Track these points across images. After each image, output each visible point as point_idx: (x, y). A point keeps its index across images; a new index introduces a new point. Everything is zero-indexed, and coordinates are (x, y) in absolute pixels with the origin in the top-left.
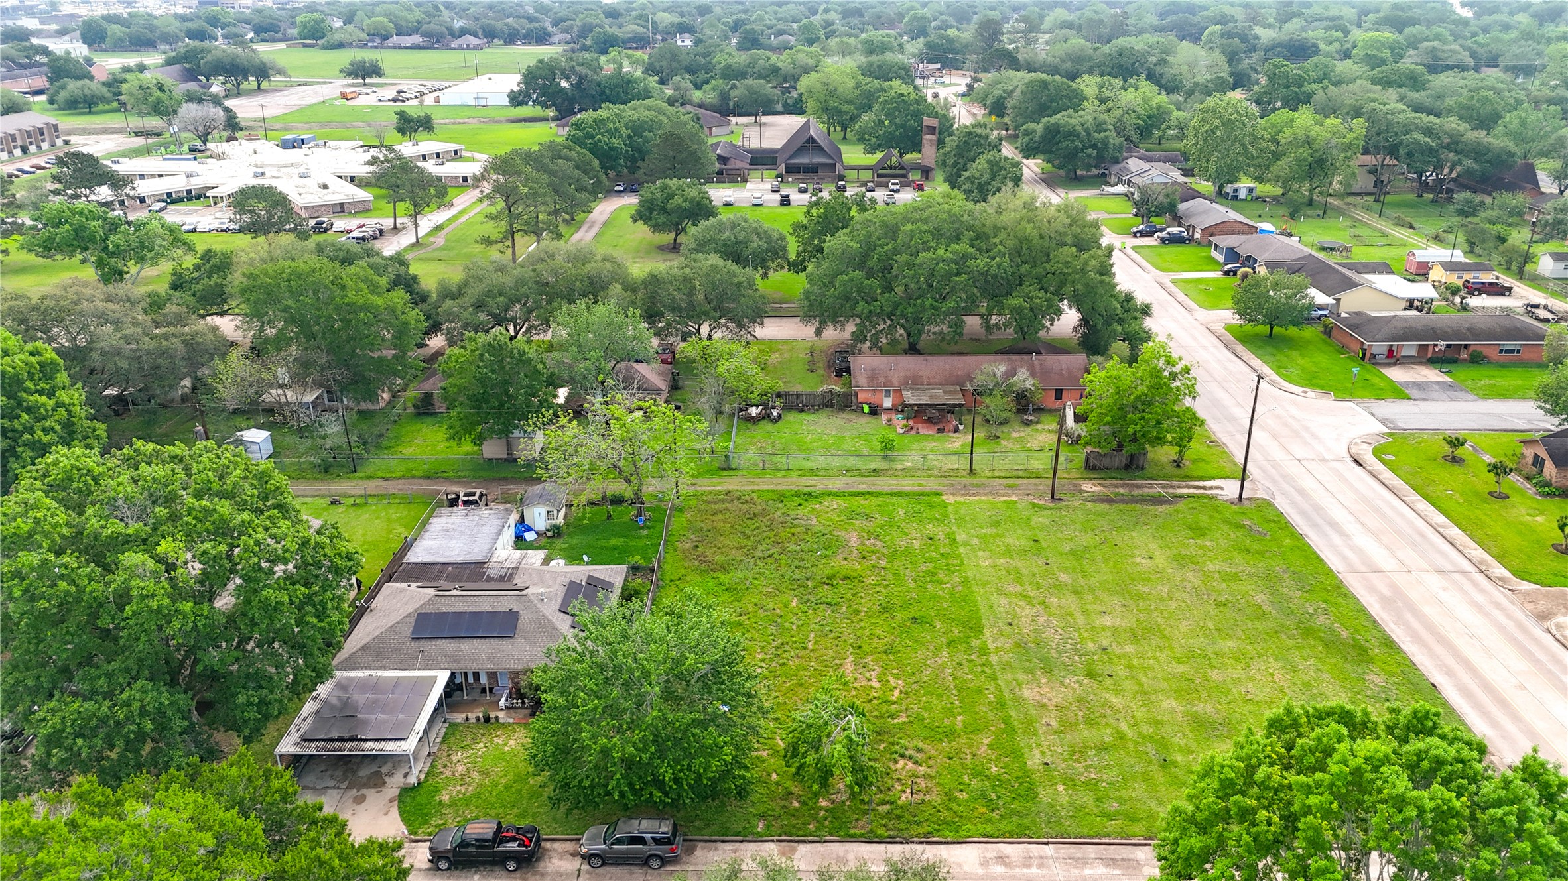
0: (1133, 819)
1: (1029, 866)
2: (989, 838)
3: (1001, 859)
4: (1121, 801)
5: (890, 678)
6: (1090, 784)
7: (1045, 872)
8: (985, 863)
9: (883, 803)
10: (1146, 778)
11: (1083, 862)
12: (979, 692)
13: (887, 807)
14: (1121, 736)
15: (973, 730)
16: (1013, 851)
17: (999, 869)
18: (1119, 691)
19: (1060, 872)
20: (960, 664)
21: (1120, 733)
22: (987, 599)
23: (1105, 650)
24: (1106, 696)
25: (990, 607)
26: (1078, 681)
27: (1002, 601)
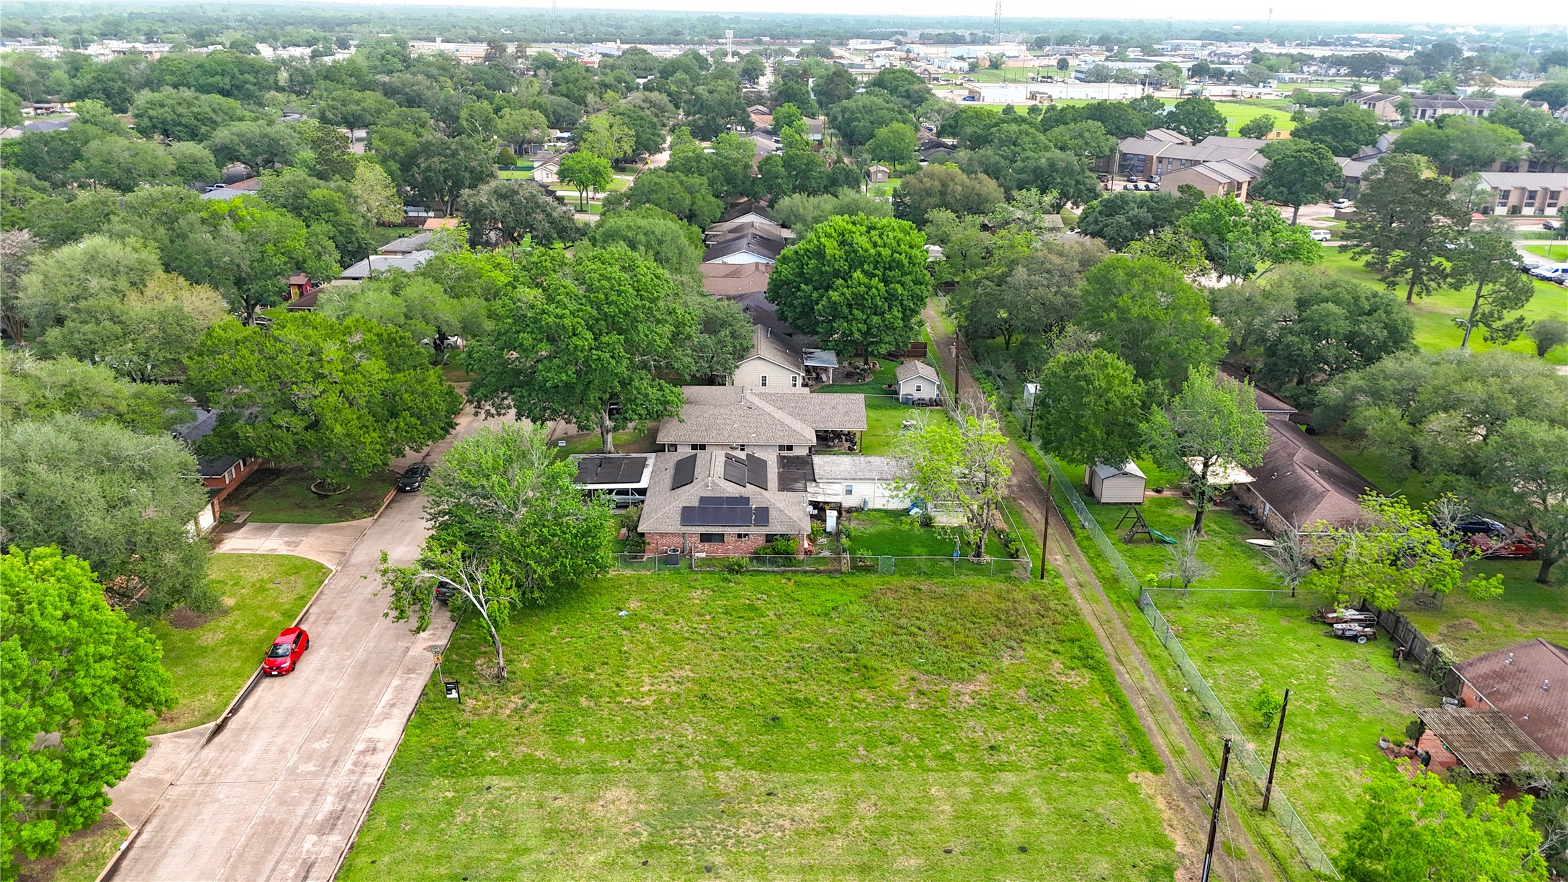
0: (380, 839)
1: (358, 764)
3: (373, 750)
4: (414, 833)
5: (655, 698)
6: (447, 816)
7: (344, 774)
8: (372, 740)
10: (442, 858)
12: (628, 756)
14: (521, 852)
15: (562, 748)
17: (360, 747)
19: (340, 778)
20: (681, 746)
21: (527, 850)
22: (832, 780)
23: (708, 870)
24: (603, 853)
25: (815, 782)
26: (637, 834)
27: (830, 793)
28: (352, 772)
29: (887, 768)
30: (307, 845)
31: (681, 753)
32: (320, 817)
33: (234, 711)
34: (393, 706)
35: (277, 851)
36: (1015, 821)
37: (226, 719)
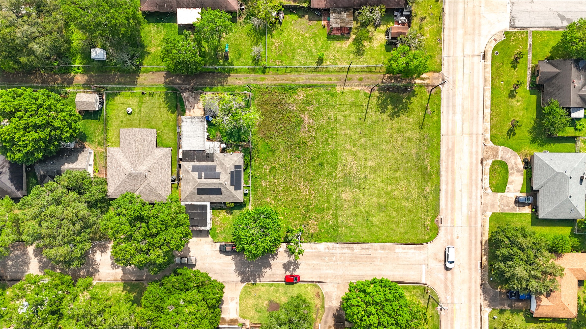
0: (356, 238)
1: (333, 250)
2: (326, 242)
3: (328, 248)
4: (355, 232)
5: (311, 191)
6: (350, 227)
7: (336, 251)
8: (325, 249)
9: (307, 233)
10: (362, 225)
11: (343, 248)
12: (332, 195)
13: (307, 234)
14: (360, 211)
15: (328, 209)
16: (330, 245)
17: (327, 250)
18: (364, 195)
19: (338, 251)
20: (329, 184)
21: (360, 210)
22: (340, 153)
23: (366, 177)
24: (361, 196)
25: (340, 157)
26: (356, 191)
27: (344, 154)
28: (335, 249)
29: (336, 142)
30: (357, 251)
31: (330, 184)
32: (349, 251)
33: (313, 282)
34: (312, 248)
35: (358, 255)
36: (352, 118)
37: (316, 282)
